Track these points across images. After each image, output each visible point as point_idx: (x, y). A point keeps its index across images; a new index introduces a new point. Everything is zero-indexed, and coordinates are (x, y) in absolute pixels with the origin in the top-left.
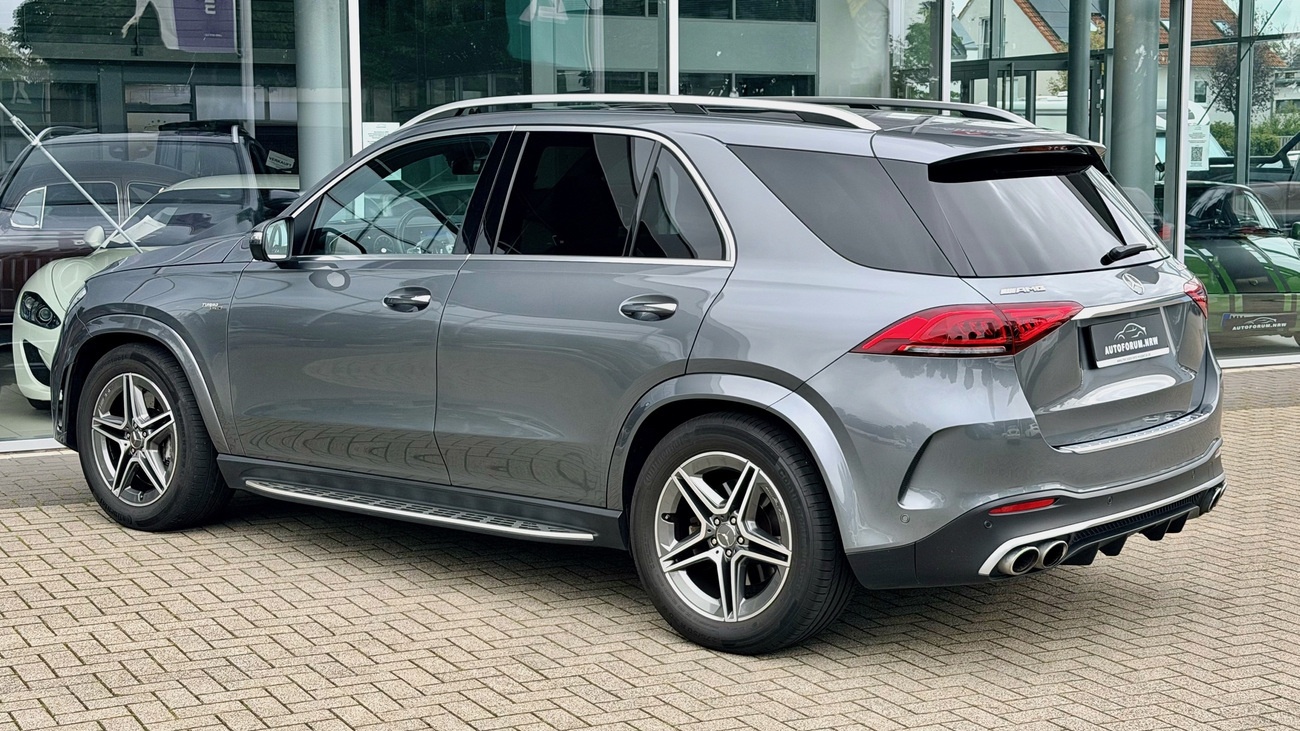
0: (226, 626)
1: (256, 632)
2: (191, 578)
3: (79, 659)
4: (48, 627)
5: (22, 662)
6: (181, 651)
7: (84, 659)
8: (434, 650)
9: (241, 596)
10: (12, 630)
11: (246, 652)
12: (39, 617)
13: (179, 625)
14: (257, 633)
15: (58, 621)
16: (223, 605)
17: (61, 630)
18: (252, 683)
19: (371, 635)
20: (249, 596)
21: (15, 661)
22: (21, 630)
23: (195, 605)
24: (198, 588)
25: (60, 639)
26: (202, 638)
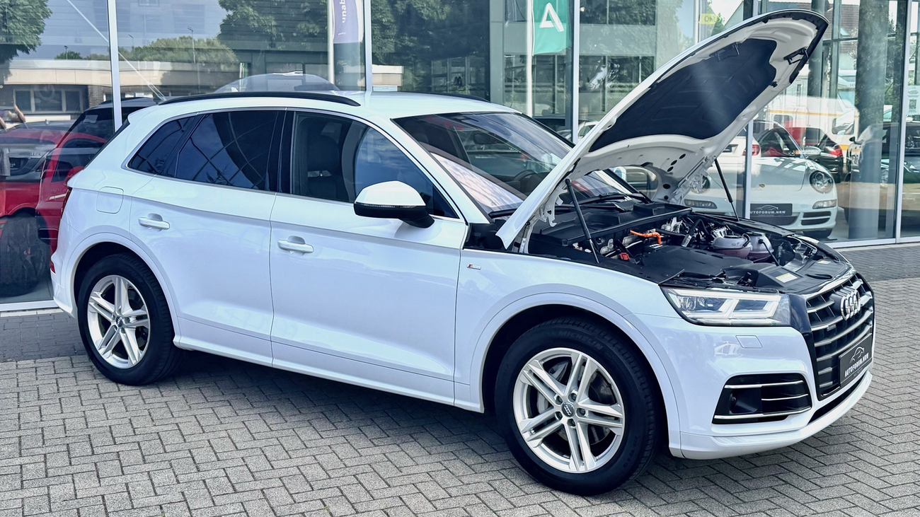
0: (231, 479)
1: (252, 485)
2: (221, 423)
4: (98, 476)
6: (189, 508)
9: (253, 444)
10: (70, 478)
12: (96, 464)
13: (196, 476)
14: (253, 487)
15: (109, 468)
16: (235, 454)
17: (107, 480)
19: (342, 492)
20: (258, 444)
22: (76, 479)
23: (216, 453)
24: (224, 434)
25: (101, 491)
26: (210, 493)
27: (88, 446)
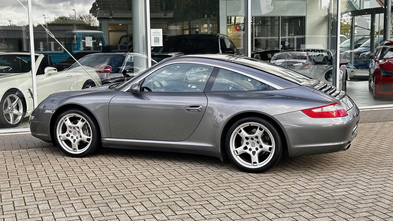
0: (78, 192)
1: (87, 194)
3: (25, 202)
4: (22, 190)
5: (7, 204)
6: (59, 201)
7: (27, 203)
8: (142, 202)
10: (10, 192)
11: (80, 202)
12: (21, 187)
15: (26, 189)
16: (81, 184)
17: (25, 192)
18: (76, 214)
19: (123, 196)
20: (90, 181)
21: (4, 203)
22: (13, 192)
23: (72, 184)
24: (77, 177)
25: (23, 195)
26: (68, 196)
27: (18, 181)
